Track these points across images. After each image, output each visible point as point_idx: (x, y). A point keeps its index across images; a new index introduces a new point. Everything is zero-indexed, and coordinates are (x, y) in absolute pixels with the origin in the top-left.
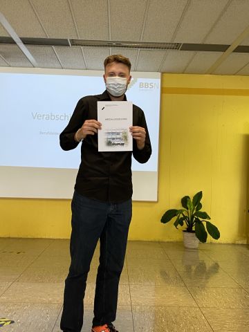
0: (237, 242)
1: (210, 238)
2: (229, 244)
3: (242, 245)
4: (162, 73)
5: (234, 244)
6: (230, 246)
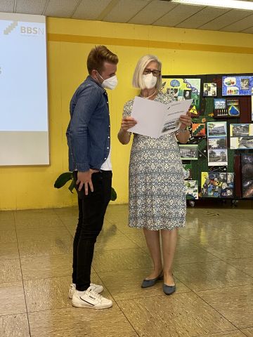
4: (47, 17)
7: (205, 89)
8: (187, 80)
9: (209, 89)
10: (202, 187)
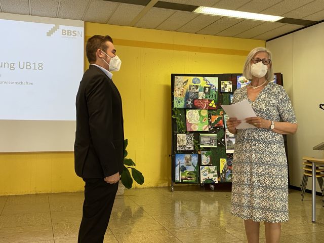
0: (159, 186)
1: (135, 184)
2: (152, 188)
3: (164, 187)
4: (86, 22)
5: (157, 188)
6: (153, 190)
7: (222, 86)
8: (207, 78)
9: (226, 86)
10: (221, 172)
